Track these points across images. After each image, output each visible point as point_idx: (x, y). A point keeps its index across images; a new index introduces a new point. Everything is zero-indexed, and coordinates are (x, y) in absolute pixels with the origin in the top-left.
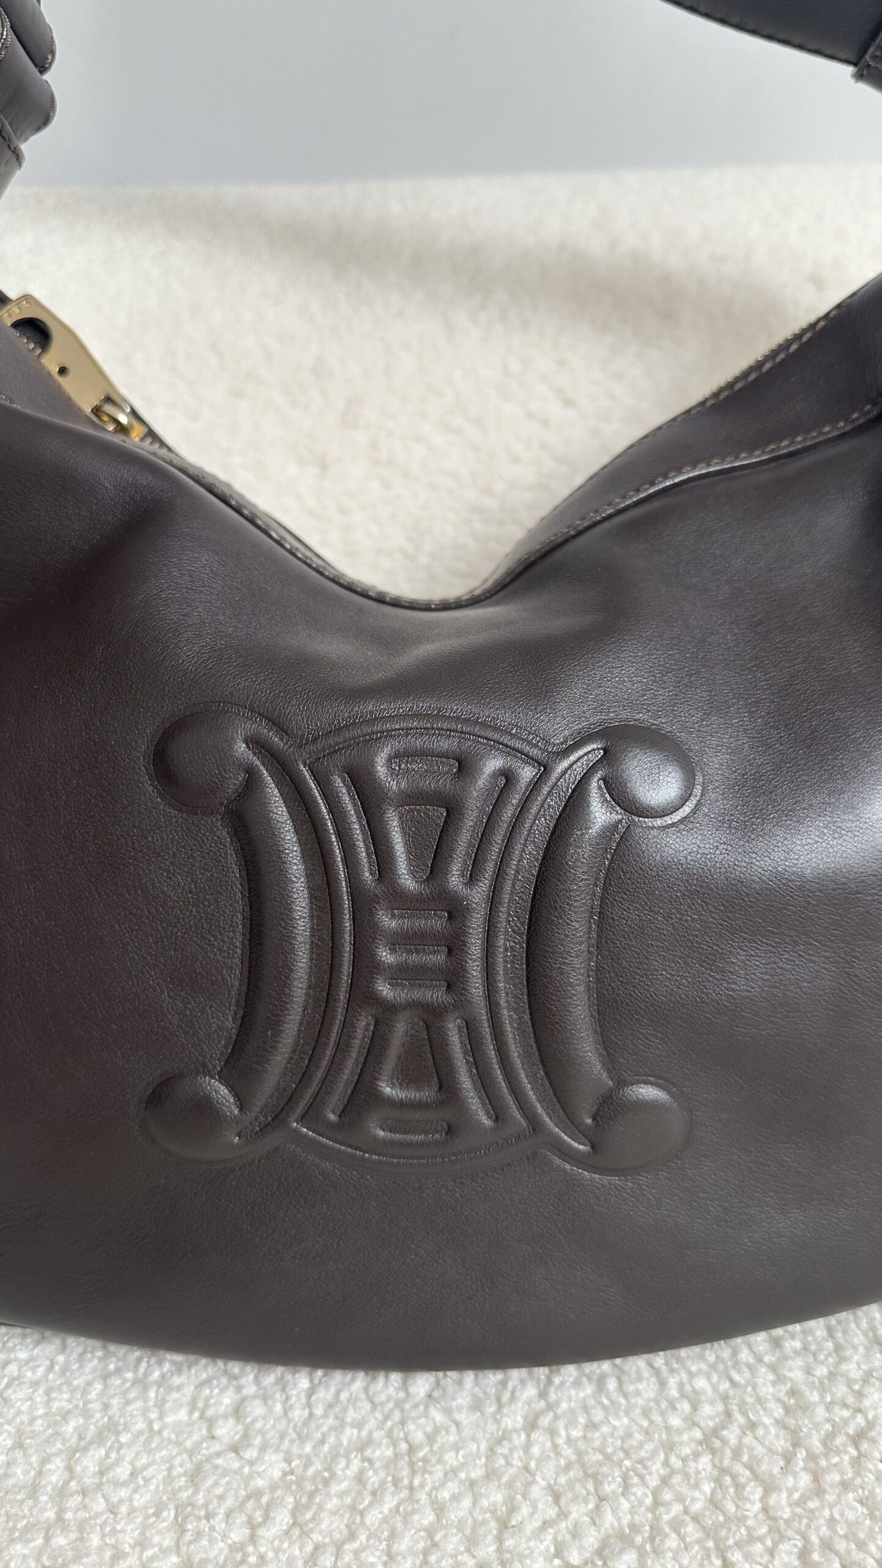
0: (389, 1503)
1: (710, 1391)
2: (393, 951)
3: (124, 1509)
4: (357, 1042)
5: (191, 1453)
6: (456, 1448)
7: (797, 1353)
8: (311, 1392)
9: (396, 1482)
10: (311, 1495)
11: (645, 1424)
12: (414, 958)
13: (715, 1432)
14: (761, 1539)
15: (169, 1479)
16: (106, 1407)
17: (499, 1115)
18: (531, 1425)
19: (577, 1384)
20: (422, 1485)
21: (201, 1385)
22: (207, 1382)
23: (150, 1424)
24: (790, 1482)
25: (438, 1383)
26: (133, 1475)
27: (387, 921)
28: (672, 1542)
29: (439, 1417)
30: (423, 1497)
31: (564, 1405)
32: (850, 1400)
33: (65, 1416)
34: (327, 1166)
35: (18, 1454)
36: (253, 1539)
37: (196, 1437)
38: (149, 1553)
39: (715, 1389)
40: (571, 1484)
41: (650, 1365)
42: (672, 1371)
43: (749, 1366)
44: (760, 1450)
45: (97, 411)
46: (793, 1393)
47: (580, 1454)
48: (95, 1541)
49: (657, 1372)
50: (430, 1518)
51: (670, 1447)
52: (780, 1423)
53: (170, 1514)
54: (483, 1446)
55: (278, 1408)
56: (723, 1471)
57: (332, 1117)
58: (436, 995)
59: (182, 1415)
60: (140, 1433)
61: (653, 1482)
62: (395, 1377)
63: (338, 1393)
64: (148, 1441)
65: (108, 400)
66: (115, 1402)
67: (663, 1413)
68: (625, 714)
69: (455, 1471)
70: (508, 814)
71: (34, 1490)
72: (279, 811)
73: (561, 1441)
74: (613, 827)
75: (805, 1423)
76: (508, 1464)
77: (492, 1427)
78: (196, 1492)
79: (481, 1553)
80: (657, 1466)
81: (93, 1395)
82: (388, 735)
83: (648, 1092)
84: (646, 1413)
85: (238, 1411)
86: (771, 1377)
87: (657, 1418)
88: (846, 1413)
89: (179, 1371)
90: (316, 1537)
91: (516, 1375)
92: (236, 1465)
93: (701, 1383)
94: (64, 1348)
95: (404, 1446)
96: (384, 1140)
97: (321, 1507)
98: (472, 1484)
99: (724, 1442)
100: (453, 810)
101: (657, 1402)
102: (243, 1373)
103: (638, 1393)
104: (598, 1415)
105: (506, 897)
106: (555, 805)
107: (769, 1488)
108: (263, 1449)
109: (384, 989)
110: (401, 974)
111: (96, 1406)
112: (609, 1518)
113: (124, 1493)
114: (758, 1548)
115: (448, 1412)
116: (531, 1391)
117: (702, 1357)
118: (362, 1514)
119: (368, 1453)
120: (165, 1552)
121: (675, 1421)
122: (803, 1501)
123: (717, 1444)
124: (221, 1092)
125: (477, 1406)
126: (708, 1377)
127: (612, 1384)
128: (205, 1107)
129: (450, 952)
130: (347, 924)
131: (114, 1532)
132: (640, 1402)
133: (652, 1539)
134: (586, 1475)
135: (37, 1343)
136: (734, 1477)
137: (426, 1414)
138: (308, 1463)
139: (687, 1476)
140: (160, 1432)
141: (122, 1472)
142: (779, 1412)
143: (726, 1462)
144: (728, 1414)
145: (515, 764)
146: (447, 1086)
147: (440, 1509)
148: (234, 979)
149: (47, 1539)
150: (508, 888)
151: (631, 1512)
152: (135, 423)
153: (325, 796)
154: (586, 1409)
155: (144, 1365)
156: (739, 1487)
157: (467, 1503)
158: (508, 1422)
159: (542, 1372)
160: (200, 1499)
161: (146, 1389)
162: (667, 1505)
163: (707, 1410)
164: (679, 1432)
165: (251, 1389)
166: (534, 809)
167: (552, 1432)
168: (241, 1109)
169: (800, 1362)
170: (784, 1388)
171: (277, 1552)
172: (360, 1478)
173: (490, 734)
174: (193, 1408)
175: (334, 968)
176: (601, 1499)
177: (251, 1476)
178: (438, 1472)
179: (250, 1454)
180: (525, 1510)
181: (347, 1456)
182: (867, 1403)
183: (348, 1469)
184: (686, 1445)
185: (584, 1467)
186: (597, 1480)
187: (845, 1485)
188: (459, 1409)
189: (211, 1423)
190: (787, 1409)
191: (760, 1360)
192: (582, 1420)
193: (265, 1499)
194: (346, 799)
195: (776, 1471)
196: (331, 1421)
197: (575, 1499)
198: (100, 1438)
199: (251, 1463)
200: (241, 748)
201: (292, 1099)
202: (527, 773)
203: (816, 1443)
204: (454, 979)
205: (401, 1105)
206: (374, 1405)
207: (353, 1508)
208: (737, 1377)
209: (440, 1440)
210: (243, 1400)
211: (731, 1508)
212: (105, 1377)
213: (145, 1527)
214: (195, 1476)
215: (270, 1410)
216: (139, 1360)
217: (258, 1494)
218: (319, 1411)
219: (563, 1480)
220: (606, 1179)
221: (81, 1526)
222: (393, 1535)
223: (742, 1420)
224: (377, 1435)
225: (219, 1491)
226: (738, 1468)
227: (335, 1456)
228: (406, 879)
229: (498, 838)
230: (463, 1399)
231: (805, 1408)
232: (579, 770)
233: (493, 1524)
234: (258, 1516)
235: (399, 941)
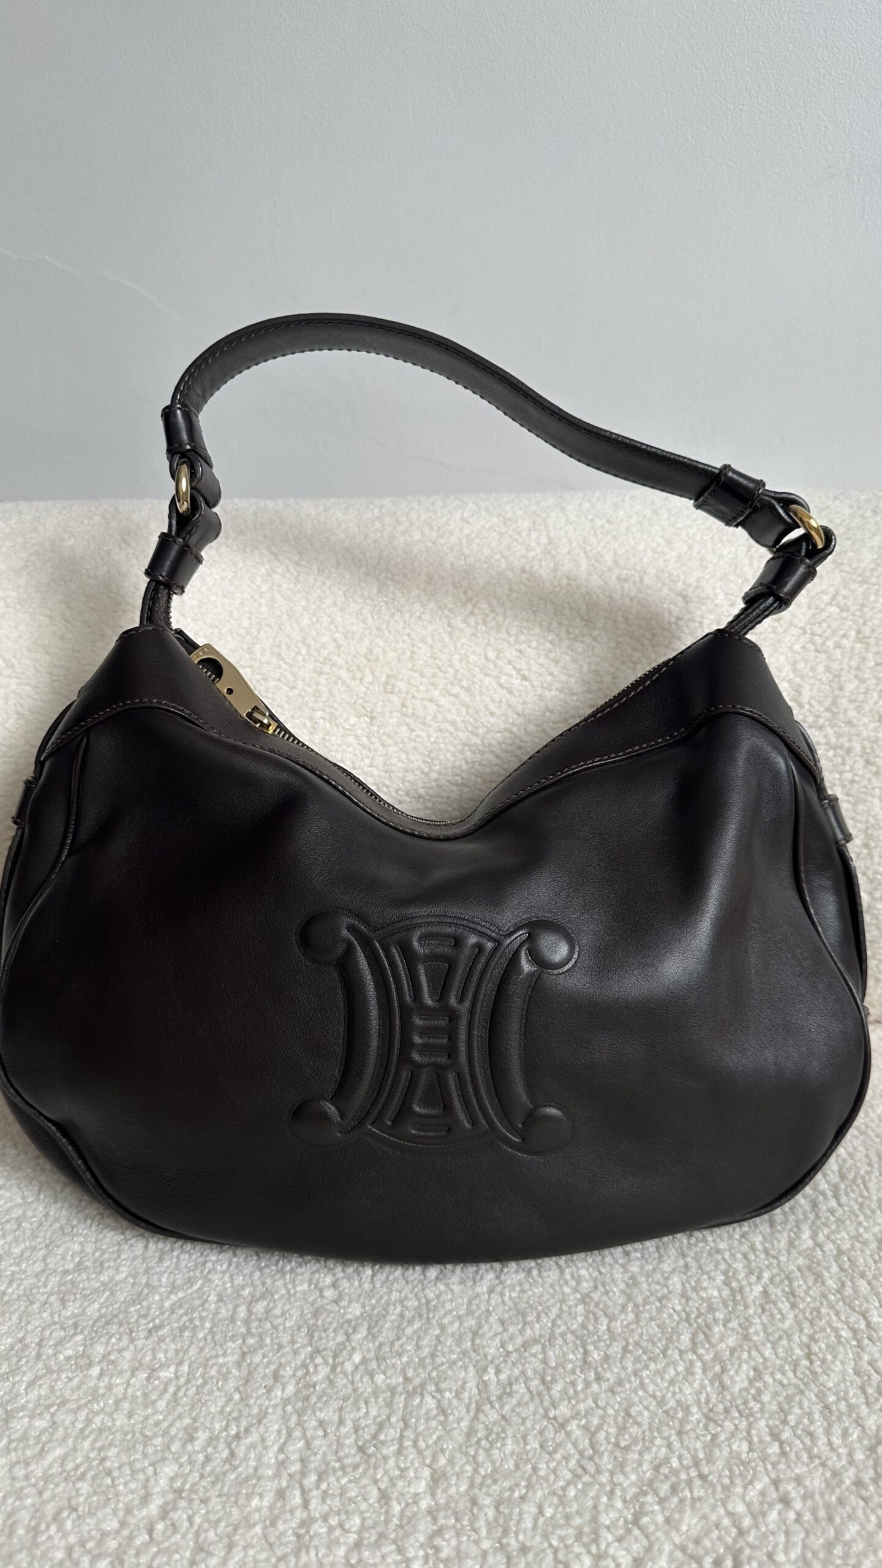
0: (417, 1325)
1: (587, 1277)
2: (421, 1037)
3: (281, 1328)
4: (401, 1084)
5: (312, 1304)
6: (451, 1301)
7: (637, 1259)
8: (373, 1276)
9: (420, 1316)
10: (377, 1322)
11: (551, 1291)
12: (431, 1041)
13: (588, 1295)
14: (605, 1341)
15: (302, 1314)
16: (264, 1284)
17: (474, 1122)
18: (491, 1291)
19: (517, 1272)
20: (434, 1317)
21: (313, 1273)
22: (317, 1271)
23: (288, 1291)
24: (623, 1317)
25: (442, 1272)
26: (283, 1313)
27: (418, 1022)
28: (560, 1341)
29: (442, 1287)
30: (434, 1322)
31: (509, 1282)
32: (662, 1281)
33: (243, 1287)
34: (385, 1148)
35: (221, 1304)
36: (348, 1340)
37: (314, 1297)
38: (297, 1345)
39: (590, 1275)
40: (510, 1318)
41: (557, 1263)
42: (568, 1266)
43: (611, 1265)
44: (610, 1303)
45: (249, 715)
46: (633, 1277)
47: (516, 1304)
48: (268, 1341)
49: (560, 1267)
50: (438, 1332)
51: (563, 1301)
52: (622, 1292)
53: (305, 1330)
54: (465, 1300)
55: (356, 1283)
56: (589, 1312)
57: (389, 1123)
58: (443, 1060)
59: (305, 1287)
60: (283, 1296)
61: (553, 1316)
62: (418, 1268)
63: (387, 1277)
64: (289, 1299)
65: (255, 709)
66: (269, 1281)
67: (561, 1286)
68: (540, 914)
69: (451, 1311)
70: (479, 967)
71: (232, 1320)
72: (363, 964)
73: (506, 1299)
74: (532, 974)
75: (636, 1291)
76: (478, 1308)
77: (470, 1292)
78: (317, 1320)
79: (464, 1346)
80: (555, 1310)
81: (256, 1278)
82: (419, 925)
83: (552, 1111)
84: (552, 1286)
85: (335, 1285)
86: (621, 1270)
87: (557, 1288)
88: (658, 1287)
89: (301, 1266)
90: (381, 1339)
91: (483, 1267)
92: (337, 1309)
93: (583, 1272)
94: (235, 1255)
95: (424, 1300)
96: (415, 1135)
97: (382, 1326)
98: (459, 1317)
99: (592, 1299)
100: (452, 965)
101: (558, 1281)
102: (335, 1267)
103: (549, 1276)
104: (526, 1286)
105: (478, 1009)
106: (503, 962)
107: (612, 1319)
108: (350, 1301)
109: (416, 1057)
110: (425, 1049)
111: (258, 1282)
112: (529, 1332)
113: (280, 1320)
114: (602, 1344)
115: (447, 1285)
116: (491, 1276)
117: (585, 1260)
118: (403, 1330)
119: (405, 1303)
120: (304, 1346)
121: (567, 1290)
122: (629, 1324)
123: (588, 1300)
124: (331, 1109)
125: (462, 1282)
126: (587, 1270)
127: (535, 1272)
128: (324, 1116)
129: (450, 1038)
130: (398, 1023)
131: (277, 1337)
132: (550, 1281)
133: (549, 1340)
134: (518, 1313)
135: (220, 1252)
136: (594, 1314)
137: (435, 1285)
138: (374, 1308)
139: (570, 1314)
140: (295, 1294)
141: (277, 1311)
142: (622, 1286)
143: (591, 1308)
144: (596, 1287)
145: (484, 941)
146: (448, 1108)
147: (443, 1328)
148: (339, 1051)
149: (244, 1341)
150: (479, 1005)
151: (541, 1329)
152: (272, 722)
153: (387, 958)
154: (520, 1284)
155: (281, 1263)
156: (596, 1319)
157: (457, 1325)
158: (478, 1289)
159: (497, 1266)
160: (320, 1323)
161: (284, 1274)
162: (559, 1327)
163: (585, 1285)
164: (568, 1295)
165: (340, 1275)
166: (493, 965)
167: (502, 1294)
168: (342, 1118)
169: (638, 1263)
170: (627, 1276)
171: (361, 1345)
172: (402, 1315)
173: (471, 925)
174: (310, 1282)
175: (391, 1045)
176: (525, 1323)
177: (345, 1314)
178: (442, 1312)
179: (344, 1303)
180: (486, 1328)
181: (394, 1304)
182: (670, 1282)
183: (395, 1312)
184: (572, 1300)
185: (518, 1311)
186: (524, 1315)
187: (652, 1319)
188: (453, 1283)
189: (321, 1290)
190: (628, 1285)
191: (616, 1262)
192: (518, 1289)
193: (353, 1323)
194: (398, 959)
195: (616, 1312)
196: (385, 1289)
197: (512, 1323)
198: (263, 1296)
199: (344, 1308)
200: (345, 932)
201: (368, 1113)
202: (490, 945)
203: (640, 1300)
204: (452, 1052)
205: (424, 1116)
206: (407, 1282)
207: (399, 1327)
208: (603, 1270)
209: (443, 1298)
210: (337, 1280)
211: (591, 1328)
212: (261, 1269)
213: (292, 1335)
214: (316, 1314)
215: (352, 1284)
216: (277, 1262)
217: (349, 1321)
218: (378, 1285)
219: (506, 1315)
220: (530, 1157)
221: (261, 1336)
222: (419, 1339)
223: (602, 1290)
224: (410, 1296)
225: (329, 1320)
226: (597, 1310)
227: (388, 1304)
228: (428, 1001)
229: (475, 979)
230: (455, 1279)
231: (636, 1284)
232: (516, 945)
233: (470, 1334)
234: (350, 1330)
235: (424, 1032)
